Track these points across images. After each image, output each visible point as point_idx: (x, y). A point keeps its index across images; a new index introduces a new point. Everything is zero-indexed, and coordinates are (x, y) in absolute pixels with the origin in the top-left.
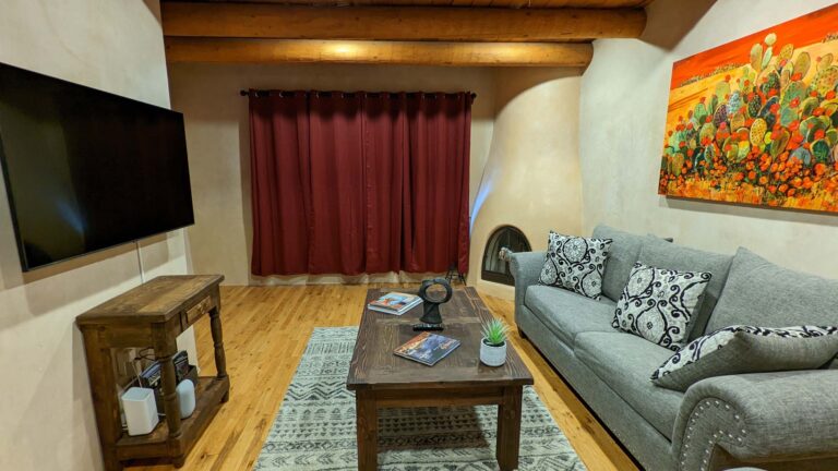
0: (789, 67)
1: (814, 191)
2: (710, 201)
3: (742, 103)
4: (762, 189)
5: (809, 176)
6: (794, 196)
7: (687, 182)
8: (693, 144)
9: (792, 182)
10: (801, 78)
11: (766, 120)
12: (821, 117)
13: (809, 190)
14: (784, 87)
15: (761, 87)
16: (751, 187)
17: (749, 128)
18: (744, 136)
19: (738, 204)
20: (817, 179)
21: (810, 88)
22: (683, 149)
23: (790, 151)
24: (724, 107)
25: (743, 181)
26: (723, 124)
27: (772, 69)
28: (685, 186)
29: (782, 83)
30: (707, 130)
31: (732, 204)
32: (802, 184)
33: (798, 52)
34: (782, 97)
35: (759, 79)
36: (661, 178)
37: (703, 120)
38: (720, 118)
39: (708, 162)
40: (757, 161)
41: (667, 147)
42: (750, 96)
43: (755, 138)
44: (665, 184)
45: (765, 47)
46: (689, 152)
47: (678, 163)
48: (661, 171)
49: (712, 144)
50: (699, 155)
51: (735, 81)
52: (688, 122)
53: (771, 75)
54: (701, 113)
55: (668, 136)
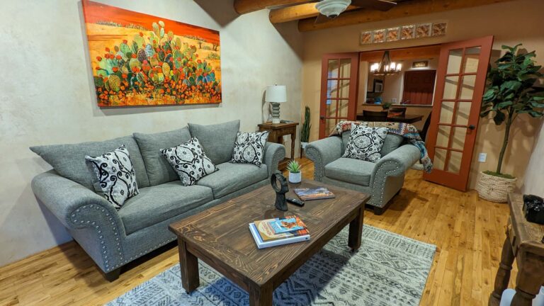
0: (173, 42)
1: (193, 96)
3: (154, 52)
4: (174, 97)
5: (190, 90)
7: (127, 96)
9: (185, 93)
10: (179, 49)
11: (169, 64)
12: (189, 68)
14: (174, 51)
15: (163, 46)
16: (169, 96)
17: (162, 67)
18: (160, 70)
19: (165, 105)
20: (193, 92)
21: (183, 54)
22: (116, 72)
23: (182, 80)
24: (143, 52)
26: (145, 61)
27: (166, 40)
28: (126, 98)
29: (172, 48)
30: (134, 62)
32: (189, 94)
33: (175, 36)
34: (173, 55)
35: (160, 42)
36: (98, 94)
37: (129, 55)
38: (142, 57)
39: (141, 83)
40: (169, 83)
41: (98, 69)
42: (158, 50)
43: (166, 72)
44: (106, 98)
45: (160, 27)
46: (123, 75)
47: (115, 82)
48: (97, 88)
49: (141, 73)
50: (133, 78)
51: (147, 37)
52: (117, 54)
53: (166, 42)
54: (127, 51)
55: (96, 60)
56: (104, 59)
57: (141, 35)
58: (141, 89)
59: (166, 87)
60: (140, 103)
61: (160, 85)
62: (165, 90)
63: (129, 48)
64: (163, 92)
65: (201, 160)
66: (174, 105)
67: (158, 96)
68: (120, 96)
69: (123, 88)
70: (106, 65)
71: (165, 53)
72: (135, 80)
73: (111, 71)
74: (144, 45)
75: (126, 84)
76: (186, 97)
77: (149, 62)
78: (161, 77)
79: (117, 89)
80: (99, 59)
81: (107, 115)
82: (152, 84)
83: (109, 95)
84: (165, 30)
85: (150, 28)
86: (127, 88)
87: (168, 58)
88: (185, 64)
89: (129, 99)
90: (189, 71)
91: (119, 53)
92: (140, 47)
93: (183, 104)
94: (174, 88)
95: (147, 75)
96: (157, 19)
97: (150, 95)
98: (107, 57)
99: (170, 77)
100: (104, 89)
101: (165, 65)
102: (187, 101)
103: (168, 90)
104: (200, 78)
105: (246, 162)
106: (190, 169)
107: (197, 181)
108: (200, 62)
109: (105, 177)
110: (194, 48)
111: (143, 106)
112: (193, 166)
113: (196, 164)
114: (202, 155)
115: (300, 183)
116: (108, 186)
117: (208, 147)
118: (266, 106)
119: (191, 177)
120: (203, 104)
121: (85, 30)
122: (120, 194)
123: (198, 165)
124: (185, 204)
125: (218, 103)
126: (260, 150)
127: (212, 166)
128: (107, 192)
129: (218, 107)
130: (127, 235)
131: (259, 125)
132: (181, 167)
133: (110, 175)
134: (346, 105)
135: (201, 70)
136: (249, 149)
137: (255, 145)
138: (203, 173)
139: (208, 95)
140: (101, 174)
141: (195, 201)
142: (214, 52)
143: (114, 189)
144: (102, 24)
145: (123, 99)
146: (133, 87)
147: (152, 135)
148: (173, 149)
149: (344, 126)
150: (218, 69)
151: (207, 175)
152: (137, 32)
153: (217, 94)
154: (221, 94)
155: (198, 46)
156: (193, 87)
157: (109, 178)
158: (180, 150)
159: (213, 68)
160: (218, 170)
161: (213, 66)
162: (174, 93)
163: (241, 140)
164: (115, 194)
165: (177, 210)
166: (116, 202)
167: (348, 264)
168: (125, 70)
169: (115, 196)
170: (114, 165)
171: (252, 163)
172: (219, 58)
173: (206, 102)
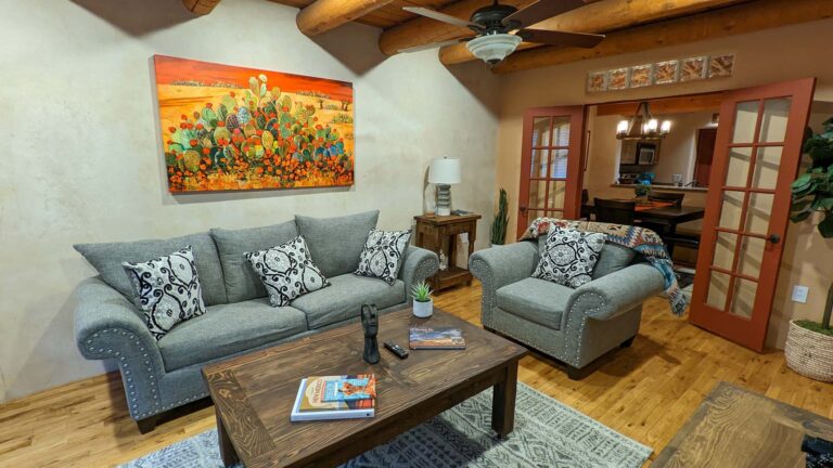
0: (279, 102)
1: (308, 177)
2: (239, 190)
3: (250, 116)
4: (279, 178)
5: (303, 168)
6: (298, 180)
7: (209, 177)
9: (296, 172)
10: (288, 111)
11: (272, 133)
12: (303, 136)
13: (305, 176)
14: (280, 114)
15: (264, 109)
16: (271, 177)
17: (261, 137)
18: (258, 142)
19: (264, 189)
20: (308, 170)
21: (294, 118)
22: (195, 146)
23: (291, 154)
24: (234, 116)
25: (264, 173)
26: (236, 130)
27: (269, 100)
28: (208, 180)
29: (278, 111)
30: (221, 132)
31: (259, 190)
32: (301, 173)
33: (283, 94)
34: (279, 119)
35: (260, 103)
36: (169, 176)
37: (214, 123)
38: (233, 125)
39: (229, 160)
40: (271, 159)
41: (170, 143)
42: (257, 114)
43: (267, 144)
44: (179, 180)
45: (261, 82)
46: (205, 150)
47: (193, 160)
48: (168, 168)
49: (230, 146)
50: (217, 153)
51: (241, 97)
52: (196, 123)
53: (269, 103)
54: (211, 117)
55: (169, 132)
56: (179, 130)
57: (233, 95)
58: (229, 168)
59: (266, 164)
60: (227, 187)
61: (257, 162)
62: (265, 168)
63: (215, 114)
64: (262, 171)
65: (300, 271)
66: (279, 189)
67: (254, 177)
68: (199, 178)
69: (203, 167)
70: (183, 138)
71: (266, 118)
72: (221, 156)
73: (187, 146)
74: (236, 109)
75: (209, 162)
76: (297, 178)
77: (242, 131)
78: (259, 151)
79: (195, 169)
80: (173, 130)
81: (181, 202)
82: (245, 161)
83: (184, 176)
84: (267, 86)
85: (246, 85)
86: (210, 168)
87: (271, 124)
88: (296, 131)
89: (212, 181)
90: (303, 142)
91: (201, 121)
92: (230, 111)
93: (292, 188)
94: (279, 167)
95: (239, 148)
96: (256, 72)
97: (242, 176)
98: (183, 126)
99: (274, 150)
100: (177, 170)
101: (266, 134)
102: (298, 184)
103: (270, 169)
104: (320, 150)
105: (374, 276)
106: (281, 282)
107: (292, 300)
108: (319, 128)
109: (146, 290)
110: (311, 108)
111: (230, 191)
112: (287, 278)
113: (292, 276)
114: (306, 262)
115: (428, 318)
116: (149, 304)
117: (320, 250)
118: (431, 190)
119: (282, 294)
120: (323, 187)
121: (156, 93)
122: (165, 315)
123: (295, 278)
124: (258, 335)
125: (350, 185)
126: (394, 260)
127: (319, 281)
128: (148, 311)
129: (348, 190)
130: (167, 372)
131: (415, 218)
132: (269, 280)
133: (154, 289)
134: (562, 190)
135: (321, 139)
136: (379, 257)
137: (387, 252)
138: (301, 290)
139: (333, 174)
140: (142, 286)
141: (275, 331)
142: (343, 113)
143: (159, 307)
144: (178, 84)
145: (203, 182)
146: (217, 166)
147: (236, 232)
148: (262, 253)
149: (541, 226)
150: (350, 136)
151: (309, 292)
152: (225, 92)
153: (346, 172)
154: (352, 172)
155: (317, 106)
156: (309, 164)
157: (151, 293)
158: (272, 254)
159: (341, 136)
160: (329, 285)
161: (341, 132)
162: (279, 172)
163: (372, 242)
164: (159, 315)
165: (246, 342)
166: (158, 326)
167: (480, 459)
168: (208, 143)
169: (158, 318)
170: (162, 275)
171: (381, 278)
172: (352, 121)
173: (329, 184)
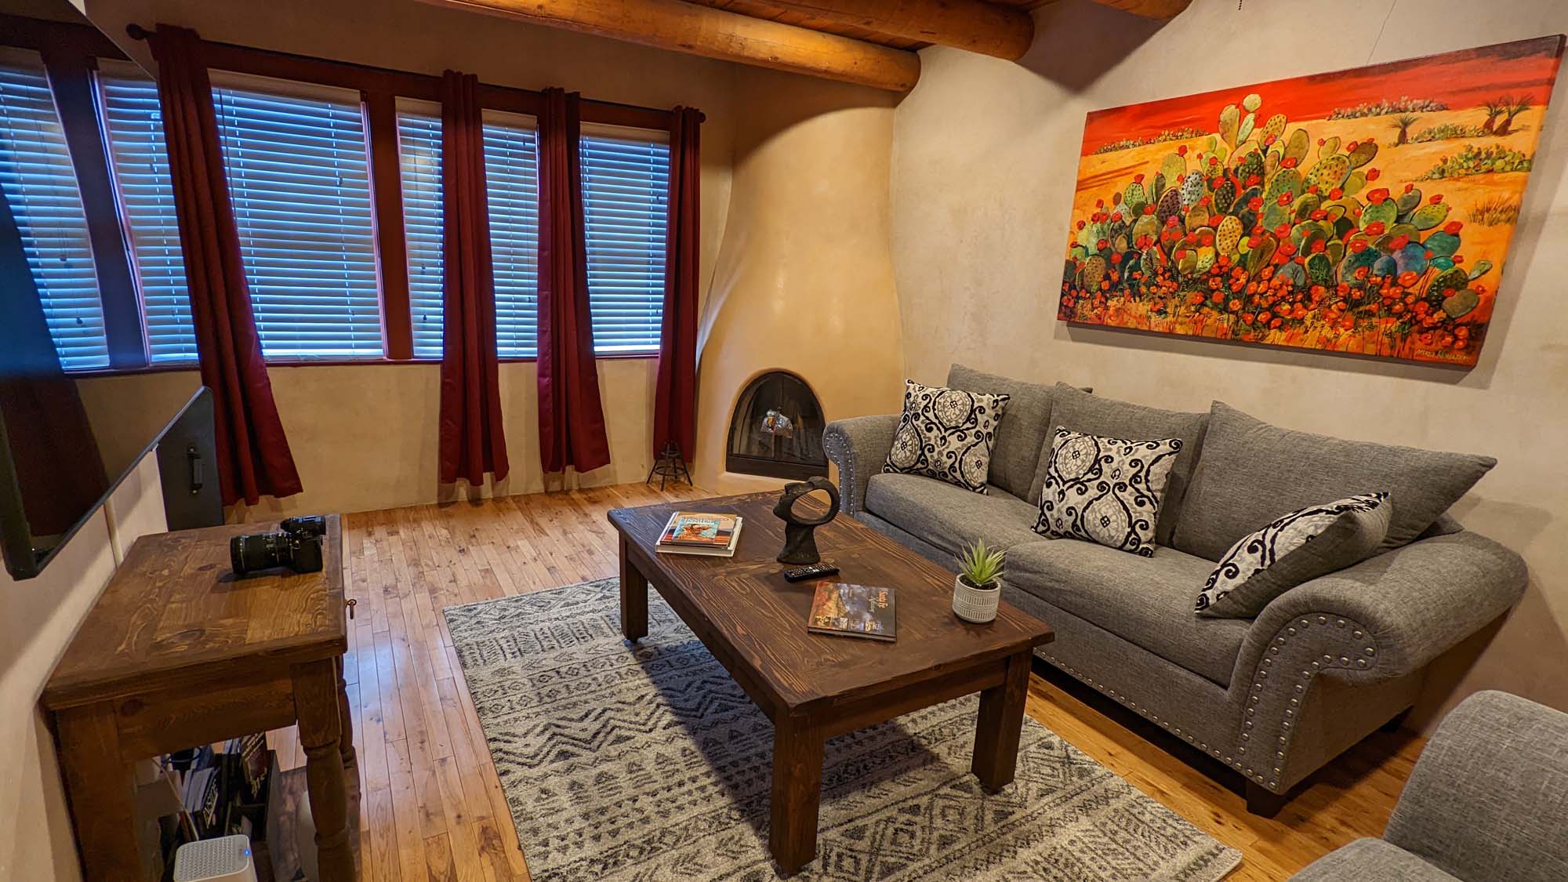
0: (1277, 147)
1: (1308, 323)
2: (1150, 333)
3: (1205, 190)
4: (1232, 317)
5: (1300, 301)
6: (1280, 328)
7: (1110, 303)
8: (1121, 245)
9: (1277, 309)
10: (1296, 166)
11: (1241, 219)
12: (1321, 223)
13: (1301, 321)
14: (1271, 174)
15: (1237, 169)
16: (1215, 314)
17: (1215, 229)
18: (1207, 239)
19: (1195, 338)
20: (1312, 306)
21: (1307, 180)
22: (1103, 250)
23: (1276, 266)
24: (1175, 193)
25: (1203, 304)
26: (1173, 219)
27: (1253, 146)
28: (1107, 308)
29: (1268, 168)
30: (1146, 224)
31: (1185, 337)
32: (1291, 312)
33: (1293, 127)
34: (1267, 188)
35: (1229, 156)
36: (1063, 295)
37: (1139, 210)
38: (1169, 209)
39: (1148, 274)
40: (1226, 276)
41: (1074, 245)
42: (1219, 182)
43: (1224, 244)
44: (1071, 305)
45: (1245, 112)
46: (1115, 257)
47: (1095, 273)
48: (1064, 282)
49: (1155, 248)
50: (1131, 262)
51: (1197, 152)
52: (1113, 210)
53: (1253, 155)
54: (1138, 199)
55: (1077, 229)
56: (1089, 224)
57: (1183, 151)
58: (1144, 289)
59: (1213, 286)
60: (1132, 324)
61: (1195, 281)
62: (1208, 293)
63: (1144, 193)
64: (1199, 299)
67: (1182, 310)
68: (1096, 302)
69: (1105, 285)
70: (1089, 238)
71: (1237, 189)
72: (1136, 267)
73: (1093, 250)
74: (1181, 179)
75: (1115, 277)
76: (1276, 322)
77: (1182, 220)
78: (1204, 259)
79: (1095, 288)
80: (1081, 226)
81: (1074, 339)
82: (1173, 278)
83: (1078, 298)
84: (1255, 120)
85: (1210, 125)
86: (1115, 287)
87: (1246, 200)
88: (1303, 213)
89: (1111, 311)
90: (1315, 238)
91: (1122, 208)
92: (1171, 183)
93: (1258, 343)
94: (1238, 294)
95: (1169, 255)
96: (1236, 95)
97: (1160, 306)
98: (1095, 219)
99: (1236, 258)
100: (1073, 287)
101: (1230, 223)
102: (1276, 336)
103: (1217, 297)
108: (1381, 198)
110: (1366, 149)
111: (1136, 331)
120: (1348, 355)
121: (1082, 169)
135: (1376, 228)
142: (1487, 141)
144: (1106, 151)
145: (1099, 311)
146: (1126, 285)
150: (1504, 214)
152: (1173, 147)
153: (1451, 325)
154: (1480, 328)
155: (1388, 138)
156: (1319, 291)
159: (1458, 214)
161: (1459, 203)
172: (1525, 165)
173: (1371, 349)
